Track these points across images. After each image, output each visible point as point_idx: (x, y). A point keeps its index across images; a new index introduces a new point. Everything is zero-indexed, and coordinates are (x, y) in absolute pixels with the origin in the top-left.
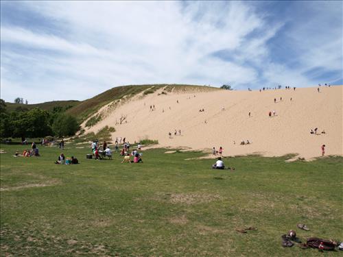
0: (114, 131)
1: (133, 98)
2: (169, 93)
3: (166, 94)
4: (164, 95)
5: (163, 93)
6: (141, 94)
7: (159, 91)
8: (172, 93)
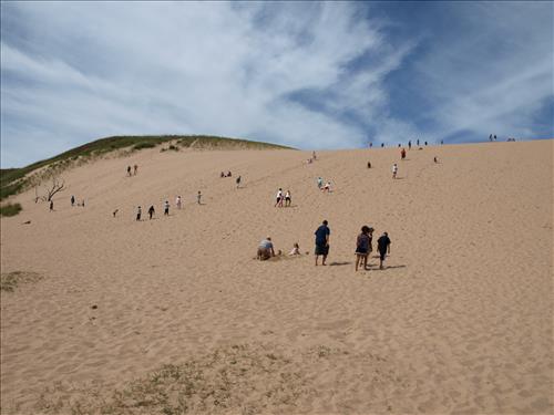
1: (108, 154)
2: (184, 149)
3: (177, 149)
4: (173, 152)
5: (172, 148)
6: (128, 149)
7: (166, 145)
8: (189, 149)
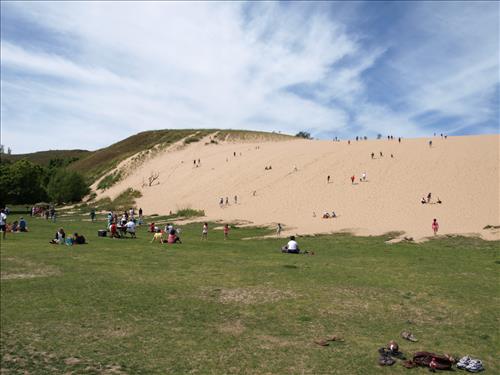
0: (141, 196)
1: (168, 148)
2: (221, 142)
3: (216, 143)
4: (214, 145)
5: (213, 142)
6: (180, 143)
7: (207, 139)
8: (225, 142)
